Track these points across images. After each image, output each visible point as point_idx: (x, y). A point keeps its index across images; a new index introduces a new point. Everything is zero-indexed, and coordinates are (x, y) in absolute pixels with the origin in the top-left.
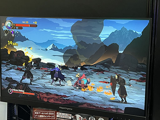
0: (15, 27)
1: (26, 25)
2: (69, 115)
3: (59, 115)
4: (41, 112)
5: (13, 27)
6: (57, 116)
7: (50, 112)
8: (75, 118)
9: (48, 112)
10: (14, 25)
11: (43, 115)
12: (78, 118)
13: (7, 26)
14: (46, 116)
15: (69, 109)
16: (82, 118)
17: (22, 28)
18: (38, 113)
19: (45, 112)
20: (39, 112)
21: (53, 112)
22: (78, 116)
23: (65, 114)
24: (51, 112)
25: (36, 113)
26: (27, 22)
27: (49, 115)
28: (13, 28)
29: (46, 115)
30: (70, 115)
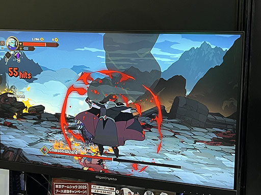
0: (23, 48)
1: (41, 44)
2: (111, 189)
3: (95, 189)
4: (65, 185)
5: (20, 47)
6: (93, 191)
7: (80, 185)
8: (122, 193)
9: (78, 185)
10: (21, 44)
11: (69, 189)
12: (126, 194)
13: (9, 45)
14: (73, 192)
15: (111, 179)
16: (133, 193)
17: (34, 49)
18: (60, 186)
19: (72, 185)
20: (63, 185)
21: (84, 185)
22: (126, 191)
23: (105, 188)
24: (82, 185)
25: (57, 186)
26: (42, 40)
27: (79, 189)
28: (18, 49)
29: (74, 190)
30: (113, 189)
